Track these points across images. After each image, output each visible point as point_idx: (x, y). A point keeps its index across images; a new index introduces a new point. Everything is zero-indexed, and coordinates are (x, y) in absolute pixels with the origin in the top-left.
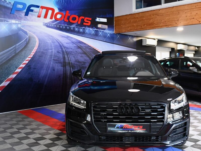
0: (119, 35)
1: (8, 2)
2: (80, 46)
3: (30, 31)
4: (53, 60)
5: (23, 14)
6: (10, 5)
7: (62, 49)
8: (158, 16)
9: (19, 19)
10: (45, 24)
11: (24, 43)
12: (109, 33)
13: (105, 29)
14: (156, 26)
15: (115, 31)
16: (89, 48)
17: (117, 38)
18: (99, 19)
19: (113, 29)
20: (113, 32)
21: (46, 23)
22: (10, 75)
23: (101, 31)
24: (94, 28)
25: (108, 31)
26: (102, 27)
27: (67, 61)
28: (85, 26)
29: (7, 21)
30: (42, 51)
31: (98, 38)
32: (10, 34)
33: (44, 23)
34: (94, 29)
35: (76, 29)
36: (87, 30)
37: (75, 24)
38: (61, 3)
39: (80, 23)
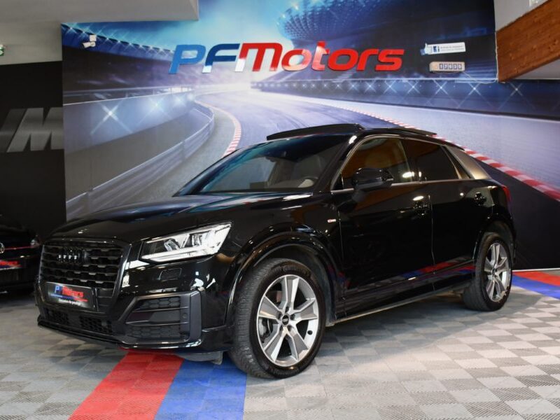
0: (521, 84)
1: (161, 50)
3: (217, 107)
6: (167, 55)
9: (190, 83)
10: (255, 85)
11: (202, 135)
12: (474, 85)
13: (460, 72)
15: (499, 75)
17: (512, 94)
18: (435, 47)
21: (261, 83)
23: (445, 81)
24: (416, 74)
25: (475, 79)
26: (444, 70)
28: (384, 73)
29: (162, 92)
31: (432, 102)
32: (170, 118)
33: (253, 83)
34: (414, 77)
35: (353, 86)
36: (392, 84)
37: (347, 72)
38: (301, 25)
39: (364, 69)
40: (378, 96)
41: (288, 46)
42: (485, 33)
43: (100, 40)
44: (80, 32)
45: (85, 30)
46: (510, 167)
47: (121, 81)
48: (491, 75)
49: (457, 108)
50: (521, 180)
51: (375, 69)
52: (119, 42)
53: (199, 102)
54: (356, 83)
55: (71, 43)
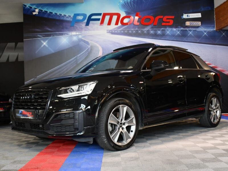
0: (226, 32)
1: (67, 16)
3: (91, 41)
5: (84, 25)
6: (70, 18)
9: (80, 30)
10: (109, 31)
11: (85, 53)
12: (205, 32)
13: (199, 26)
15: (216, 27)
17: (222, 36)
18: (188, 15)
19: (213, 26)
21: (111, 30)
23: (192, 30)
24: (179, 27)
25: (205, 29)
26: (192, 25)
28: (165, 26)
29: (67, 34)
31: (186, 39)
32: (71, 46)
33: (107, 30)
34: (179, 28)
35: (152, 32)
36: (169, 31)
37: (149, 26)
38: (129, 5)
39: (156, 24)
40: (162, 37)
41: (123, 14)
42: (210, 9)
43: (40, 11)
44: (31, 8)
45: (33, 7)
46: (221, 68)
47: (49, 29)
48: (213, 27)
49: (197, 42)
50: (226, 74)
51: (161, 24)
52: (48, 12)
53: (83, 39)
54: (153, 31)
55: (27, 13)
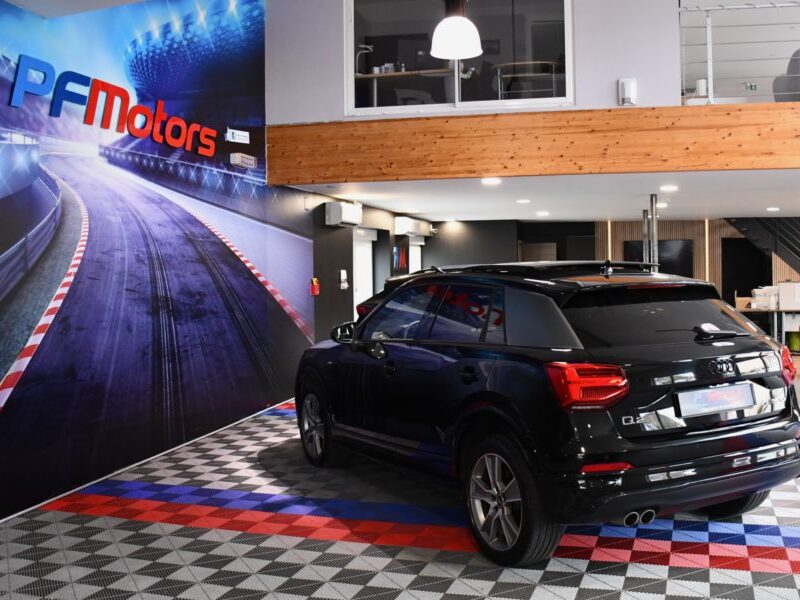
0: (278, 190)
2: (192, 233)
3: (64, 179)
4: (127, 290)
5: (45, 110)
7: (147, 246)
8: (442, 137)
9: (34, 130)
10: (103, 150)
11: (47, 228)
12: (254, 184)
14: (436, 169)
15: (269, 177)
16: (213, 239)
18: (233, 134)
19: (264, 171)
20: (262, 180)
21: (107, 148)
22: (12, 362)
23: (239, 177)
24: (222, 165)
25: (254, 179)
27: (161, 292)
28: (203, 159)
30: (97, 255)
33: (101, 147)
34: (221, 168)
35: (181, 171)
36: (207, 174)
37: (178, 151)
41: (133, 101)
48: (262, 176)
49: (246, 213)
51: (197, 151)
53: (44, 167)
54: (184, 167)
